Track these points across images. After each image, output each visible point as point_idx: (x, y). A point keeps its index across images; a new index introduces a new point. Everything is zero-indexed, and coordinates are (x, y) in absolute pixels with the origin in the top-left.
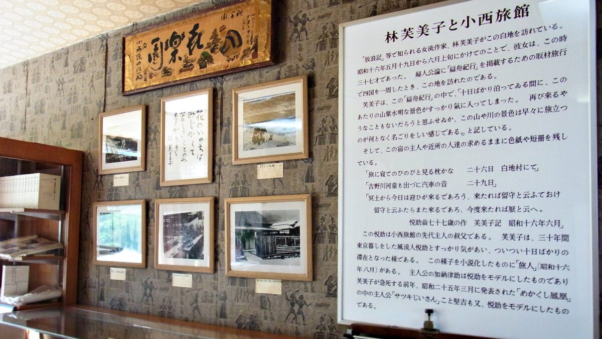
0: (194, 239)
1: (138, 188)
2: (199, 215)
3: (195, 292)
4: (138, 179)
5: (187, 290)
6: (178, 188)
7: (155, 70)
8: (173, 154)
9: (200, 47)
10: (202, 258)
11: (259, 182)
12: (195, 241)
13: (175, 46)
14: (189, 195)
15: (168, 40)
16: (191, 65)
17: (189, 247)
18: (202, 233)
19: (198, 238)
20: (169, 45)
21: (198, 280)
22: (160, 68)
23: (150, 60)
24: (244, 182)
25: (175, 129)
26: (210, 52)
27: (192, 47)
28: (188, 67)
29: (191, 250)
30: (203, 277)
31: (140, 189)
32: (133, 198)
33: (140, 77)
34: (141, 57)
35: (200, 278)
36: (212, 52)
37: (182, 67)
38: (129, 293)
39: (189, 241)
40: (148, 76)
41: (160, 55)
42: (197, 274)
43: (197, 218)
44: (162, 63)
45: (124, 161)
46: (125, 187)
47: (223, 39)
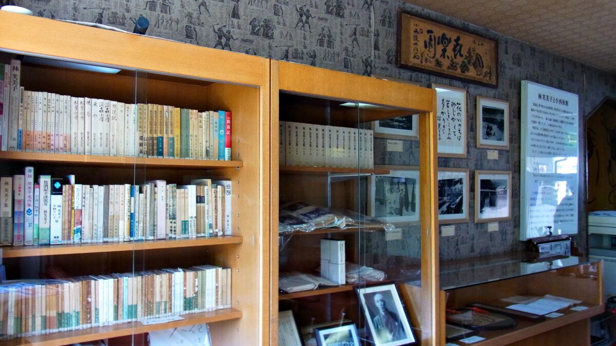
0: (457, 198)
1: (411, 156)
2: (460, 181)
3: (457, 238)
4: (411, 147)
5: (451, 238)
6: (443, 159)
7: (430, 57)
8: (441, 132)
9: (461, 56)
10: (462, 213)
11: (488, 161)
12: (458, 201)
13: (445, 45)
14: (451, 166)
15: (439, 37)
16: (456, 66)
17: (454, 205)
18: (462, 194)
19: (459, 198)
20: (440, 42)
21: (458, 229)
22: (433, 58)
23: (426, 47)
24: (481, 160)
25: (442, 112)
26: (467, 63)
27: (456, 52)
28: (453, 66)
29: (456, 207)
30: (461, 226)
31: (414, 157)
32: (406, 163)
33: (417, 57)
34: (418, 39)
35: (460, 227)
36: (468, 63)
37: (449, 65)
38: (406, 249)
39: (454, 201)
40: (424, 60)
41: (433, 46)
42: (458, 224)
43: (459, 184)
44: (435, 54)
45: (399, 128)
46: (400, 153)
47: (474, 58)
